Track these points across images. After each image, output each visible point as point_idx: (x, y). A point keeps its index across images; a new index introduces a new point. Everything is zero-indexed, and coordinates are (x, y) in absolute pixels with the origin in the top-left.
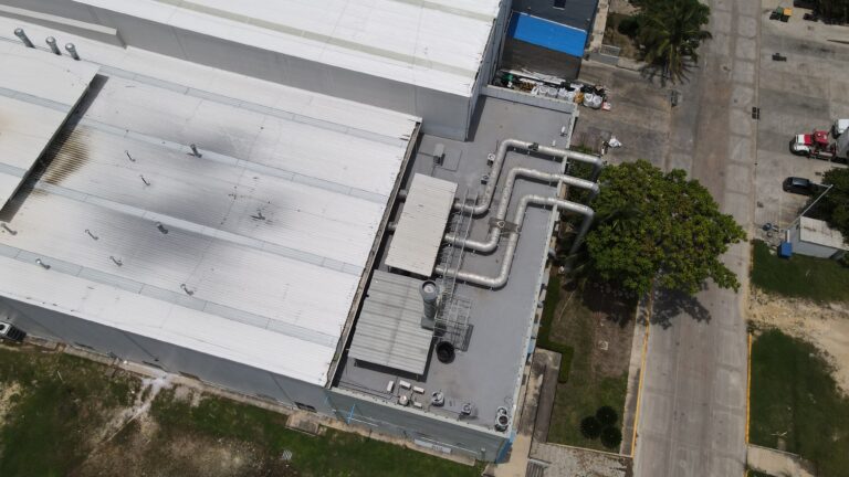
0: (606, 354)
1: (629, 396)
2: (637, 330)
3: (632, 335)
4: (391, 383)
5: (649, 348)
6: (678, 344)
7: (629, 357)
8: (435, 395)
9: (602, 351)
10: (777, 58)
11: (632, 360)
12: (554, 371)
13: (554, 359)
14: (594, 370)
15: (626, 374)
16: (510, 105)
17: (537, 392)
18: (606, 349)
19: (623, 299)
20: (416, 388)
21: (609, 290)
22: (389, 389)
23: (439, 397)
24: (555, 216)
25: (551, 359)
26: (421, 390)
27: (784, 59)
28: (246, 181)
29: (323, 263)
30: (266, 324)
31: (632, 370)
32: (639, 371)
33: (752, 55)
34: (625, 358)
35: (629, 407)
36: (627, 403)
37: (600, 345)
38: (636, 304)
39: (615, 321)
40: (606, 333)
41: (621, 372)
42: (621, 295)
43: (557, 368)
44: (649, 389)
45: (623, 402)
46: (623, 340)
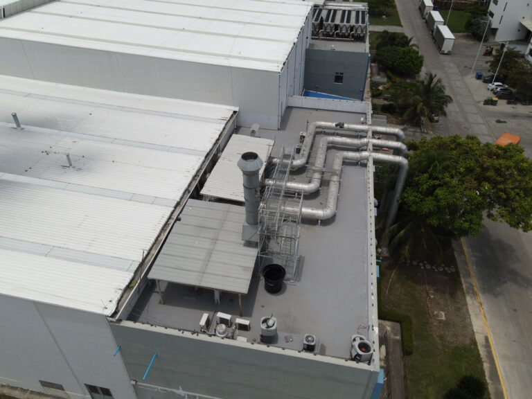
0: (446, 324)
1: (486, 366)
2: (468, 299)
3: (466, 304)
4: (205, 316)
5: (488, 316)
6: (515, 310)
7: (471, 325)
8: (265, 321)
9: (440, 322)
10: (498, 122)
11: (475, 329)
12: (395, 341)
13: (393, 329)
14: (437, 339)
15: (474, 342)
16: (314, 112)
17: (383, 364)
18: (444, 318)
19: (445, 273)
20: (239, 321)
21: (428, 267)
22: (203, 322)
23: (270, 323)
24: (371, 168)
25: (388, 328)
26: (245, 322)
27: (505, 122)
28: (65, 143)
29: (132, 198)
30: (48, 252)
31: (479, 339)
32: (487, 339)
33: (481, 121)
34: (467, 326)
35: (491, 378)
36: (487, 374)
37: (437, 316)
38: (459, 277)
39: (444, 292)
40: (439, 304)
41: (468, 342)
42: (442, 270)
43: (398, 337)
44: (505, 357)
45: (482, 372)
46: (458, 309)
